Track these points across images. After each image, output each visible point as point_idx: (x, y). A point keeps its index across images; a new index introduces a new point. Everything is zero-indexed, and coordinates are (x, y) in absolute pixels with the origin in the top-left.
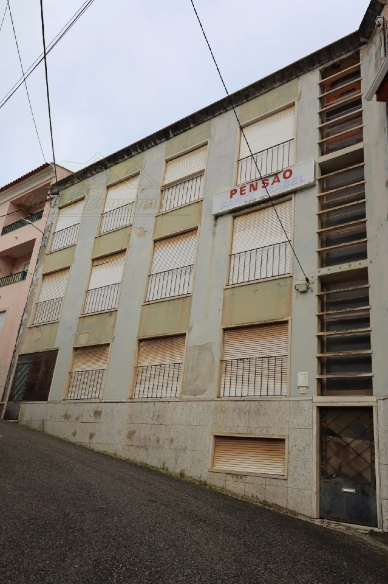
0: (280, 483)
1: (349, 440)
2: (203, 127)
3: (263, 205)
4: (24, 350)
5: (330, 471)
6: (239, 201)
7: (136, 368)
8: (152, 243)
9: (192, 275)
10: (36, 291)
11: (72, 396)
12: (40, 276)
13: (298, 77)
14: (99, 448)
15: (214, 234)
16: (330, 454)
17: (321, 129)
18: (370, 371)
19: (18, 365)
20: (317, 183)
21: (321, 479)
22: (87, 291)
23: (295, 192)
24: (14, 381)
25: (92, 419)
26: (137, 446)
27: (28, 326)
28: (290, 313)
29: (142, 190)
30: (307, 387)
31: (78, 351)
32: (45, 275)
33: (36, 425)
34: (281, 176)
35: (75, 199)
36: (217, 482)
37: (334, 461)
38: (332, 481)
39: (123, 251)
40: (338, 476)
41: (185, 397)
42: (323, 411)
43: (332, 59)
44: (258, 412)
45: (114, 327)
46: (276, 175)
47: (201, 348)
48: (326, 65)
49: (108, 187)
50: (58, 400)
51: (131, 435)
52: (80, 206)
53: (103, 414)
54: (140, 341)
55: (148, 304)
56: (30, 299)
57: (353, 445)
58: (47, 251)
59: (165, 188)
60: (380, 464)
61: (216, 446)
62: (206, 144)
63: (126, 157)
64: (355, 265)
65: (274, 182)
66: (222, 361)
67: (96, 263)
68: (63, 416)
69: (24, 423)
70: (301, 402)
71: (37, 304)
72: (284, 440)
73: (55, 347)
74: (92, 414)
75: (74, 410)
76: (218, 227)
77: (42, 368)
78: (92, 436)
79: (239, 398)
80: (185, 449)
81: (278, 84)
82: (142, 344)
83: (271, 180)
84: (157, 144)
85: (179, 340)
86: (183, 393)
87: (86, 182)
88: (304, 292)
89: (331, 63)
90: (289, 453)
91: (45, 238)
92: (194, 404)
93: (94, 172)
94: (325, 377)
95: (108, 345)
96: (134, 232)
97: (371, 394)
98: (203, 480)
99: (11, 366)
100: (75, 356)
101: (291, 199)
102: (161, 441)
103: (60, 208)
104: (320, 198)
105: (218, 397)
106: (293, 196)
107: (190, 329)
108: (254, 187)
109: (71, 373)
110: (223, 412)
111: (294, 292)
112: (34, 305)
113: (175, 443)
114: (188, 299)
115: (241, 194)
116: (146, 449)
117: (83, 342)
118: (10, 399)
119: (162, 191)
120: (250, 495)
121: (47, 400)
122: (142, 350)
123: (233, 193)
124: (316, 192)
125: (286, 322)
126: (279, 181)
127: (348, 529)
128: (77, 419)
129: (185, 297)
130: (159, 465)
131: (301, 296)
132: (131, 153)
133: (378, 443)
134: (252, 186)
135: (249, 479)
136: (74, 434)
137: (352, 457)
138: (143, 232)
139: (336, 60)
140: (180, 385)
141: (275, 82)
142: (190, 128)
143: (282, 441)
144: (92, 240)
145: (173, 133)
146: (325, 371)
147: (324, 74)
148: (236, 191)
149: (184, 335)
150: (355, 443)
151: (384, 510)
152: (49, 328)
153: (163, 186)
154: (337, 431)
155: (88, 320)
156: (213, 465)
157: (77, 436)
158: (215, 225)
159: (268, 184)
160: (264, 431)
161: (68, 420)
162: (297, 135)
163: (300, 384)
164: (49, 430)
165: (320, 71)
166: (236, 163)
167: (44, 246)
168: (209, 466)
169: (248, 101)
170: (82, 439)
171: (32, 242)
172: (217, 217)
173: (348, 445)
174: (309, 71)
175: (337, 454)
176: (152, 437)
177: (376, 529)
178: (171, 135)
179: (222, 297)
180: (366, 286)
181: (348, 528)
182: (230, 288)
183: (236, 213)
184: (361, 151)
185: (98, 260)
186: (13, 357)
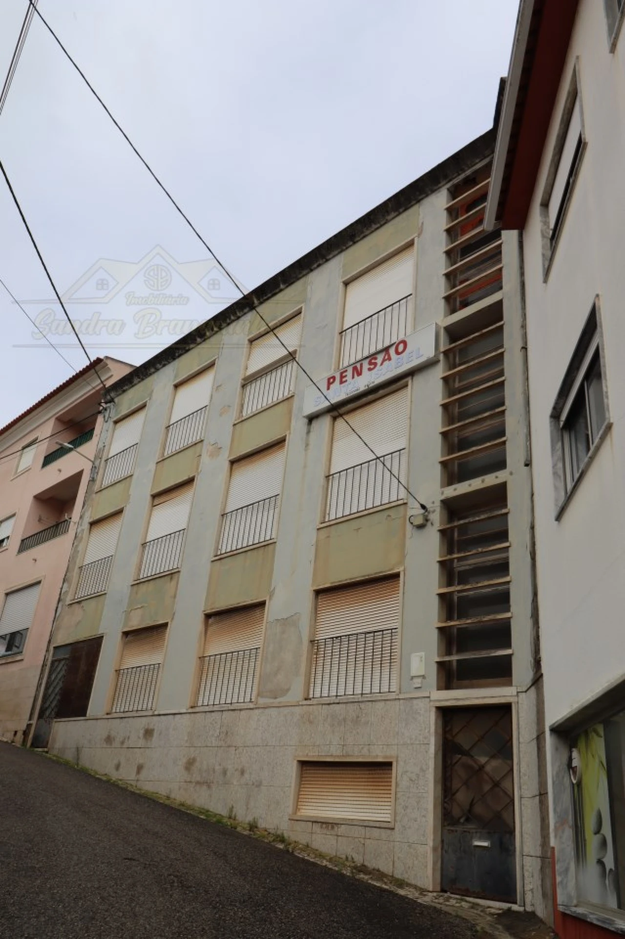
0: (384, 834)
1: (483, 760)
2: (298, 286)
3: (371, 397)
4: (62, 639)
5: (456, 812)
6: (338, 394)
7: (202, 658)
8: (227, 465)
9: (277, 510)
10: (80, 548)
11: (119, 707)
12: (86, 526)
13: (419, 201)
14: (147, 787)
15: (307, 445)
16: (456, 784)
17: (448, 276)
18: (509, 645)
19: (53, 662)
20: (441, 357)
21: (443, 826)
22: (144, 545)
23: (411, 373)
24: (47, 688)
25: (141, 743)
26: (198, 783)
27: (68, 602)
28: (401, 562)
29: (217, 388)
30: (423, 677)
31: (130, 638)
32: (93, 524)
33: (69, 756)
34: (392, 351)
35: (134, 407)
36: (298, 835)
37: (462, 797)
38: (459, 828)
39: (190, 481)
40: (468, 820)
41: (262, 701)
42: (446, 714)
43: (463, 171)
44: (356, 721)
45: (175, 597)
46: (386, 350)
47: (286, 622)
48: (455, 181)
49: (177, 386)
50: (101, 713)
51: (190, 764)
52: (140, 418)
53: (156, 734)
54: (208, 616)
55: (219, 558)
56: (72, 560)
57: (488, 768)
58: (96, 487)
59: (248, 381)
60: (521, 798)
61: (301, 778)
62: (299, 313)
63: (199, 340)
64: (491, 480)
65: (384, 360)
66: (312, 642)
67: (157, 501)
68: (105, 740)
69: (55, 752)
70: (415, 702)
71: (81, 568)
72: (389, 764)
73: (100, 632)
74: (142, 732)
75: (118, 728)
76: (312, 434)
77: (83, 666)
78: (140, 768)
79: (333, 700)
80: (259, 785)
81: (393, 214)
82: (211, 621)
83: (380, 358)
84: (239, 318)
85: (258, 612)
86: (259, 695)
87: (148, 381)
88: (421, 527)
89: (462, 176)
90: (397, 785)
91: (94, 468)
92: (273, 712)
93: (158, 366)
94: (454, 658)
95: (165, 625)
96: (205, 449)
97: (510, 684)
98: (279, 832)
99: (44, 665)
100: (126, 645)
101: (406, 386)
102: (228, 774)
103: (116, 422)
104: (445, 379)
105: (306, 699)
106: (409, 379)
107: (271, 594)
108: (357, 372)
109: (118, 671)
110: (311, 722)
111: (409, 527)
112: (76, 570)
113: (247, 776)
114: (271, 547)
115: (341, 382)
116: (209, 787)
117: (136, 623)
118: (41, 716)
119: (243, 386)
120: (344, 857)
121: (84, 714)
122: (211, 629)
123: (331, 381)
124: (439, 372)
125: (396, 576)
126: (390, 359)
127: (472, 908)
128: (123, 743)
129: (267, 545)
130: (224, 813)
131: (417, 533)
132: (205, 334)
133: (519, 764)
134: (355, 369)
135: (342, 830)
136: (118, 767)
137: (487, 787)
138: (217, 450)
139: (468, 172)
140: (256, 681)
141: (388, 213)
142: (281, 290)
143: (386, 766)
144: (152, 466)
145: (258, 299)
146: (454, 650)
147: (454, 193)
148: (334, 378)
149: (262, 604)
150: (493, 766)
151: (526, 874)
152: (92, 604)
153: (245, 379)
154: (466, 747)
155: (143, 588)
156: (296, 809)
157: (121, 770)
158: (308, 432)
159: (375, 364)
160: (365, 751)
161: (111, 744)
162: (416, 287)
163: (414, 673)
164: (86, 762)
165: (448, 189)
166: (337, 336)
167: (93, 480)
168: (290, 810)
169: (354, 243)
170: (126, 775)
171: (78, 476)
172: (312, 419)
173: (482, 767)
174: (433, 191)
175: (466, 783)
176: (217, 768)
177: (515, 907)
178: (256, 302)
179: (314, 541)
180: (504, 511)
181: (474, 906)
182: (327, 526)
183: (337, 411)
184: (500, 303)
185: (160, 496)
186: (47, 651)
